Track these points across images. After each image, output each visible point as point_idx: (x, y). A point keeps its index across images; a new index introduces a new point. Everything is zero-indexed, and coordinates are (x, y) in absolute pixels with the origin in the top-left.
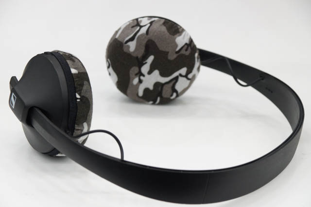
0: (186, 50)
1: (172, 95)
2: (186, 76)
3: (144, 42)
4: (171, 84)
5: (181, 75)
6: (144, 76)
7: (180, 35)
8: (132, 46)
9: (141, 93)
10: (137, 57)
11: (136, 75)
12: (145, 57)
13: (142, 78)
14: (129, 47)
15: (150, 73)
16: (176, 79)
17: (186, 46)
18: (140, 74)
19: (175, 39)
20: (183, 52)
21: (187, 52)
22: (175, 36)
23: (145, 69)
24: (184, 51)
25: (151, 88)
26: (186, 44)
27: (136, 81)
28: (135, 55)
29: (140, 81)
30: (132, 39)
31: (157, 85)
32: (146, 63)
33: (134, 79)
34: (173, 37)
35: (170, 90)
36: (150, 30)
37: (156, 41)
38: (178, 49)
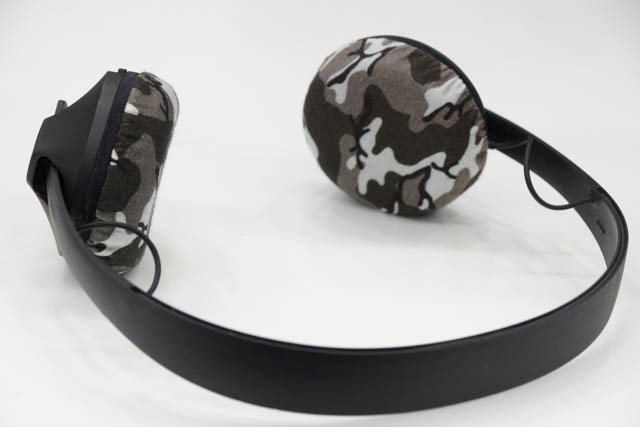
0: (446, 117)
1: (420, 203)
2: (445, 169)
3: (362, 90)
4: (418, 180)
5: (434, 165)
6: (366, 155)
7: (439, 85)
8: (340, 93)
9: (363, 190)
10: (351, 116)
11: (352, 150)
12: (366, 119)
13: (362, 158)
14: (334, 93)
15: (377, 150)
16: (426, 172)
17: (448, 109)
18: (358, 150)
19: (425, 90)
20: (439, 120)
21: (448, 121)
22: (426, 85)
23: (368, 141)
24: (442, 119)
25: (381, 181)
26: (449, 105)
27: (351, 163)
28: (346, 111)
29: (360, 165)
30: (340, 79)
31: (391, 176)
32: (368, 130)
33: (347, 158)
34: (421, 86)
35: (415, 192)
36: (376, 67)
37: (384, 90)
38: (428, 113)
